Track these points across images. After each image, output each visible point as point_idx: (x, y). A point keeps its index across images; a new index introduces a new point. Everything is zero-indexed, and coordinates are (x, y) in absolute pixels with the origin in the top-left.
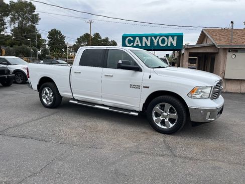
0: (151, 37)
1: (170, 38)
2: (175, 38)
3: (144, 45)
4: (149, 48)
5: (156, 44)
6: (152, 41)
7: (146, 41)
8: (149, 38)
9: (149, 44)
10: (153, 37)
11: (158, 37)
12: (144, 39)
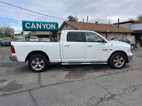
0: (41, 23)
1: (52, 25)
2: (55, 25)
3: (37, 28)
4: (41, 30)
5: (44, 28)
6: (42, 26)
7: (39, 26)
8: (40, 24)
9: (40, 27)
10: (42, 24)
11: (45, 24)
12: (37, 24)
